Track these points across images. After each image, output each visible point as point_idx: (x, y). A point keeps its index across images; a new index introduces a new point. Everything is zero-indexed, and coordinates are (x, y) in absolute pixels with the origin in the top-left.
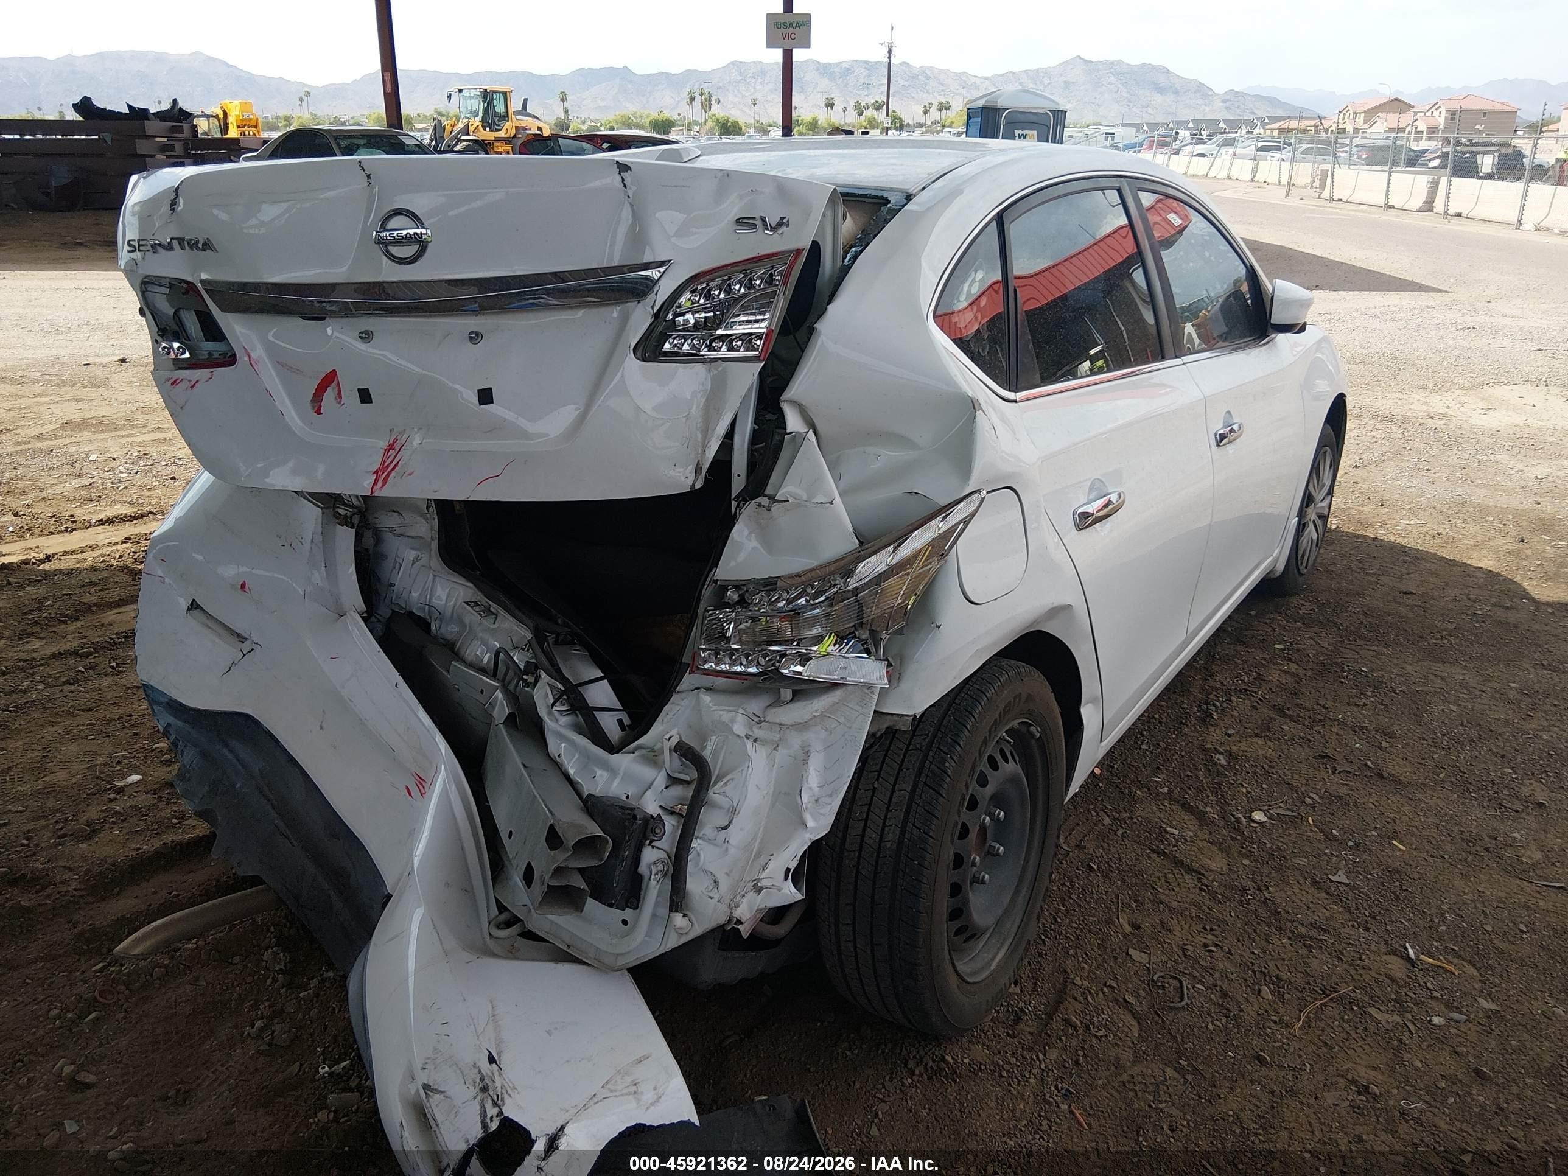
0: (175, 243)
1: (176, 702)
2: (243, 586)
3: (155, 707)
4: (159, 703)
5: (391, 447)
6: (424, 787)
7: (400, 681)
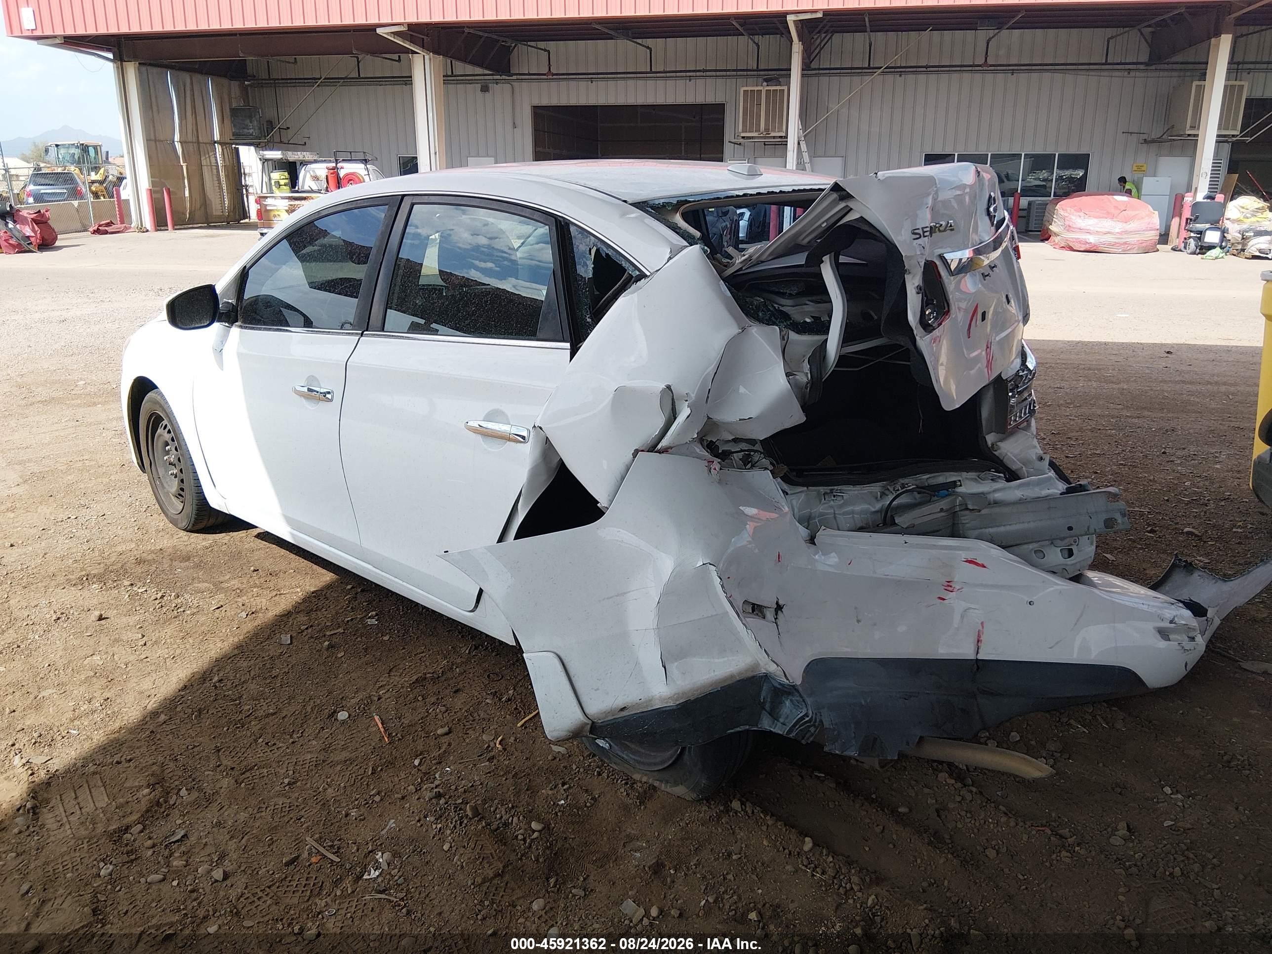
2: (779, 557)
5: (987, 347)
6: (951, 586)
7: (907, 538)
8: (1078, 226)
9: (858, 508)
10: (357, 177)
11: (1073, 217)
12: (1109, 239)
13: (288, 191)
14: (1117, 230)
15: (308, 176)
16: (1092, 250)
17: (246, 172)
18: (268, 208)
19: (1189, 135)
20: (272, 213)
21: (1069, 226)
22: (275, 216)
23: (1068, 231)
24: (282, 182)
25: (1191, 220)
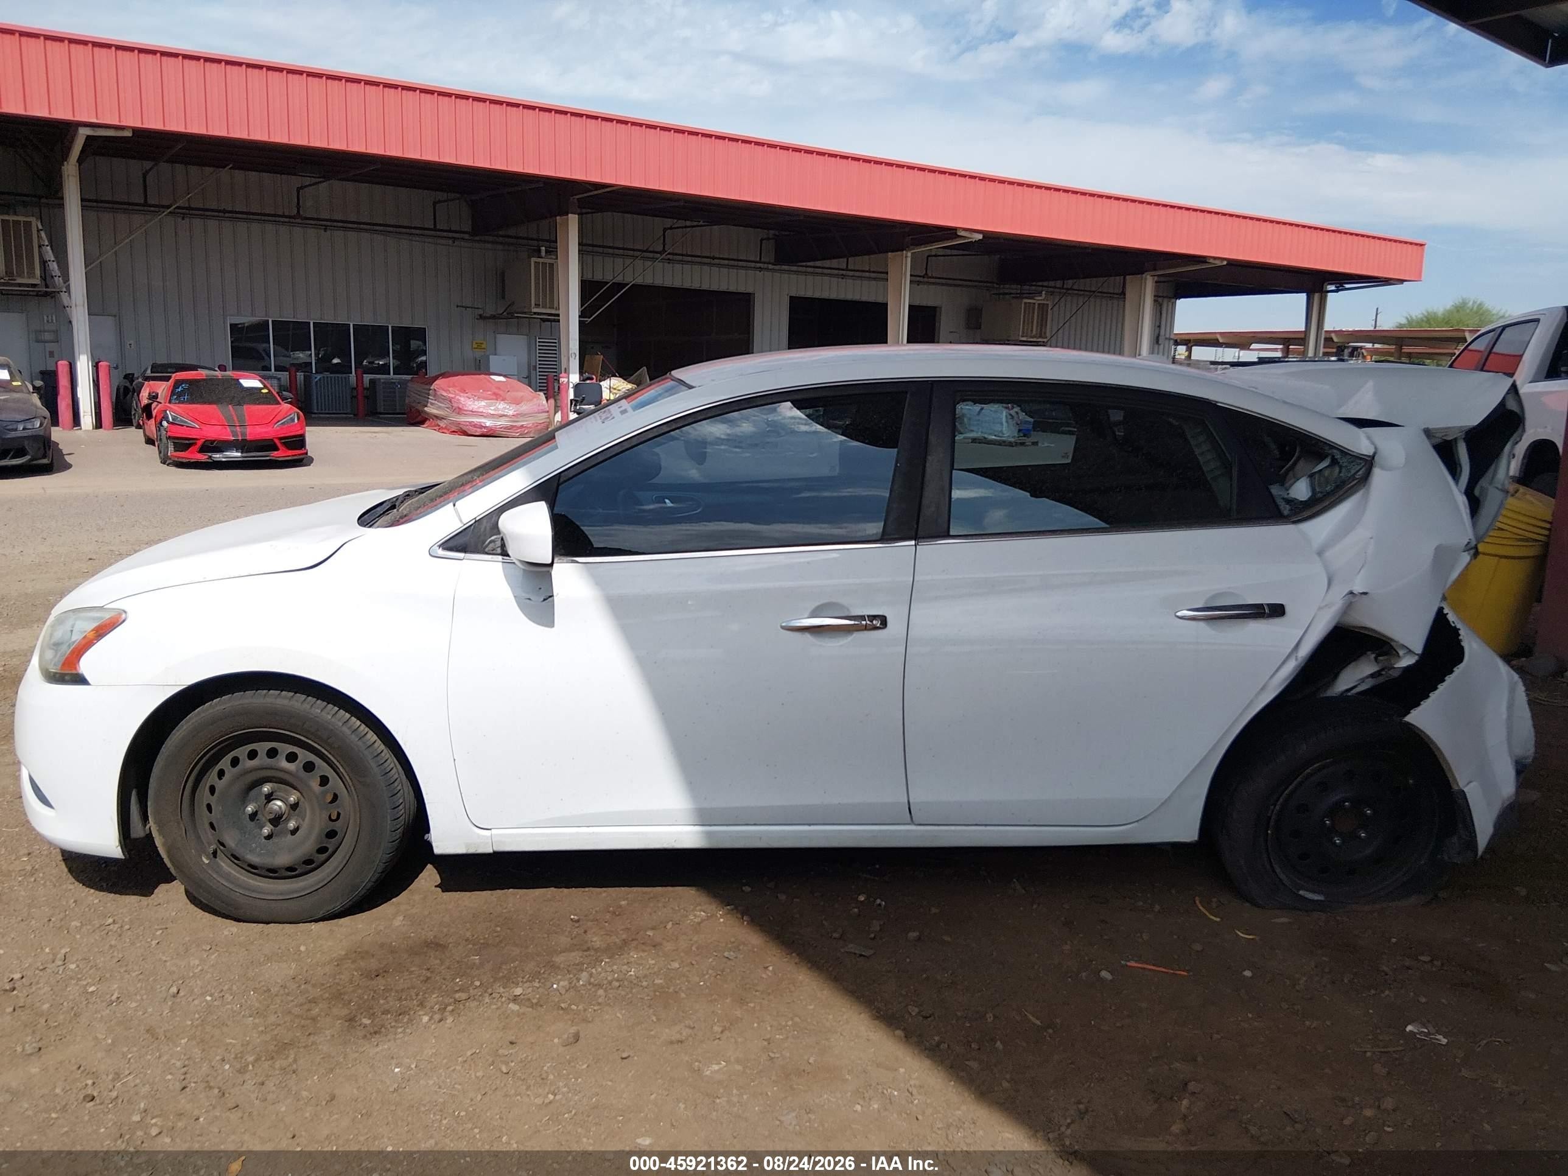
8: (470, 408)
11: (462, 399)
12: (502, 422)
14: (511, 413)
16: (488, 434)
19: (535, 313)
21: (459, 408)
23: (458, 413)
25: (576, 401)
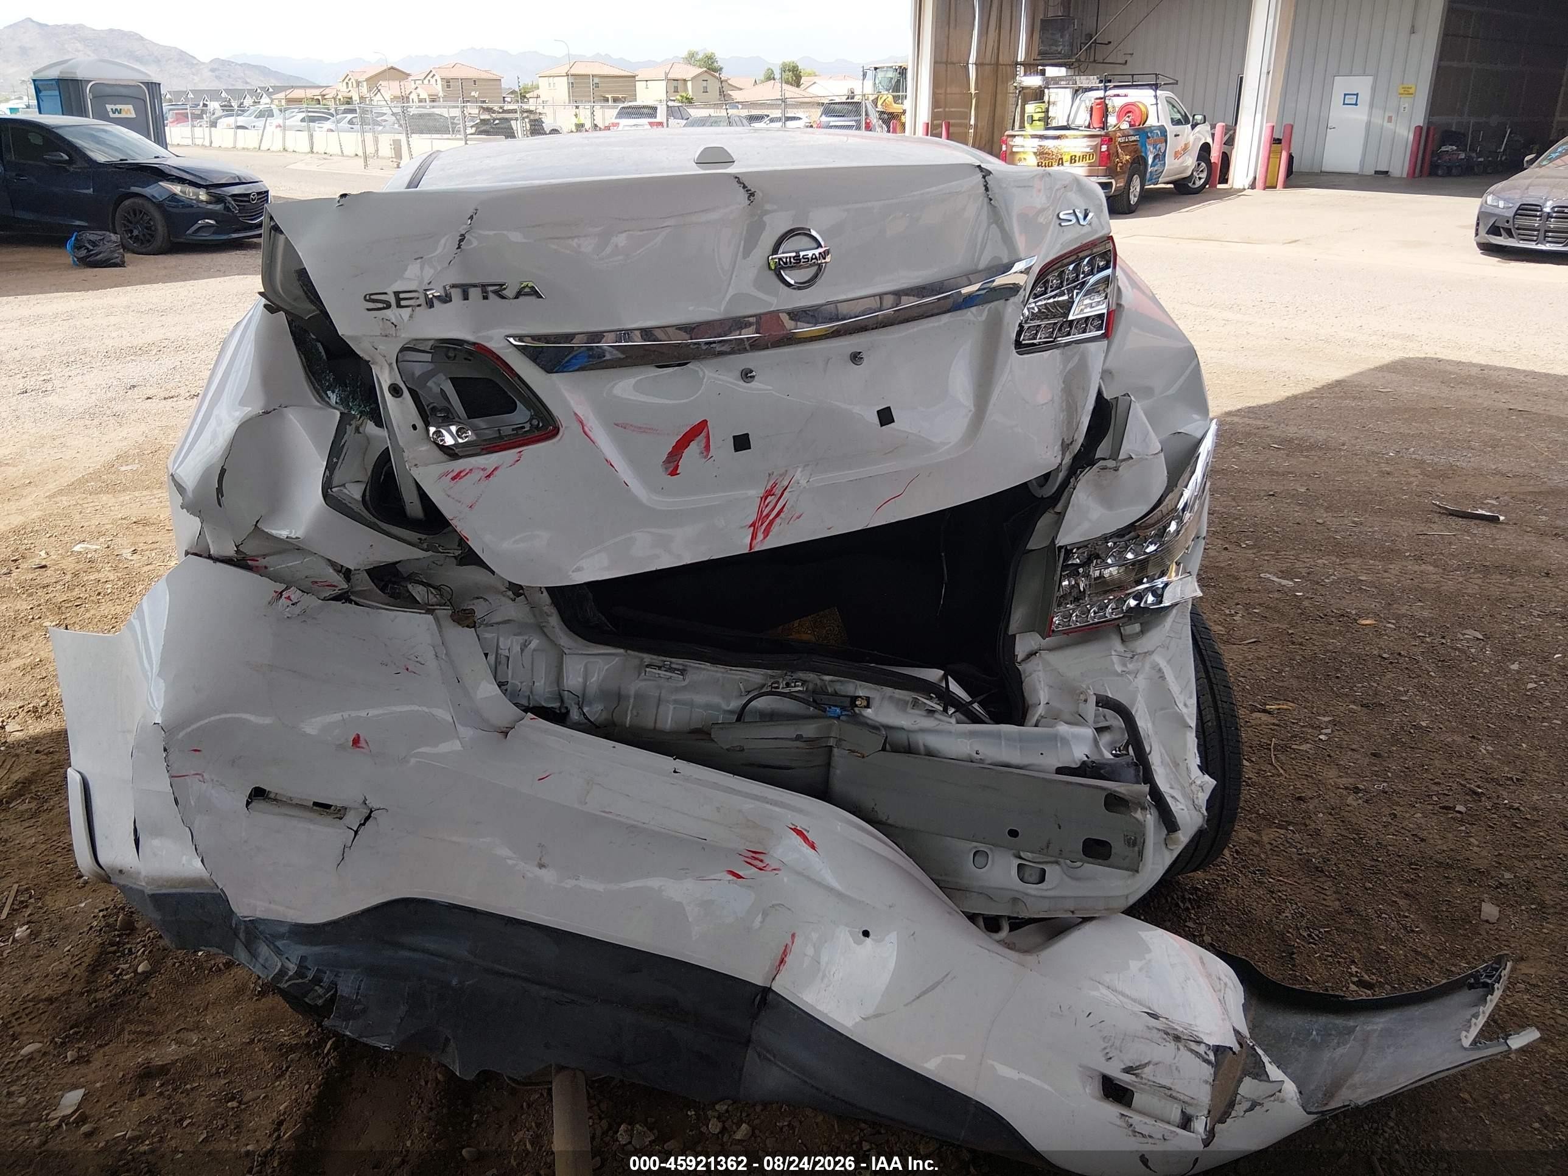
0: (456, 294)
1: (297, 925)
2: (356, 741)
3: (279, 943)
4: (282, 936)
5: (769, 493)
6: (761, 861)
7: (680, 764)
9: (700, 699)
10: (1138, 107)
13: (1043, 127)
15: (1083, 106)
17: (1052, 100)
18: (1015, 149)
20: (1018, 157)
22: (1020, 160)
24: (1036, 117)
